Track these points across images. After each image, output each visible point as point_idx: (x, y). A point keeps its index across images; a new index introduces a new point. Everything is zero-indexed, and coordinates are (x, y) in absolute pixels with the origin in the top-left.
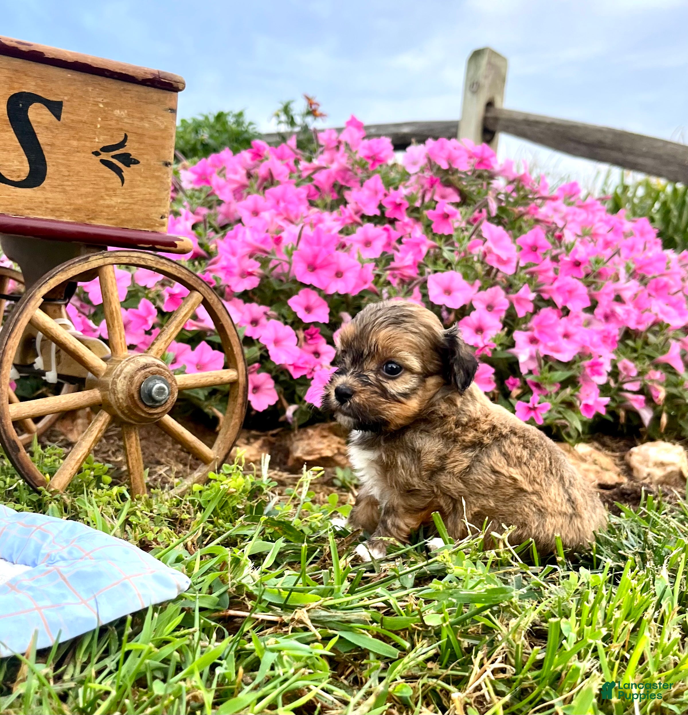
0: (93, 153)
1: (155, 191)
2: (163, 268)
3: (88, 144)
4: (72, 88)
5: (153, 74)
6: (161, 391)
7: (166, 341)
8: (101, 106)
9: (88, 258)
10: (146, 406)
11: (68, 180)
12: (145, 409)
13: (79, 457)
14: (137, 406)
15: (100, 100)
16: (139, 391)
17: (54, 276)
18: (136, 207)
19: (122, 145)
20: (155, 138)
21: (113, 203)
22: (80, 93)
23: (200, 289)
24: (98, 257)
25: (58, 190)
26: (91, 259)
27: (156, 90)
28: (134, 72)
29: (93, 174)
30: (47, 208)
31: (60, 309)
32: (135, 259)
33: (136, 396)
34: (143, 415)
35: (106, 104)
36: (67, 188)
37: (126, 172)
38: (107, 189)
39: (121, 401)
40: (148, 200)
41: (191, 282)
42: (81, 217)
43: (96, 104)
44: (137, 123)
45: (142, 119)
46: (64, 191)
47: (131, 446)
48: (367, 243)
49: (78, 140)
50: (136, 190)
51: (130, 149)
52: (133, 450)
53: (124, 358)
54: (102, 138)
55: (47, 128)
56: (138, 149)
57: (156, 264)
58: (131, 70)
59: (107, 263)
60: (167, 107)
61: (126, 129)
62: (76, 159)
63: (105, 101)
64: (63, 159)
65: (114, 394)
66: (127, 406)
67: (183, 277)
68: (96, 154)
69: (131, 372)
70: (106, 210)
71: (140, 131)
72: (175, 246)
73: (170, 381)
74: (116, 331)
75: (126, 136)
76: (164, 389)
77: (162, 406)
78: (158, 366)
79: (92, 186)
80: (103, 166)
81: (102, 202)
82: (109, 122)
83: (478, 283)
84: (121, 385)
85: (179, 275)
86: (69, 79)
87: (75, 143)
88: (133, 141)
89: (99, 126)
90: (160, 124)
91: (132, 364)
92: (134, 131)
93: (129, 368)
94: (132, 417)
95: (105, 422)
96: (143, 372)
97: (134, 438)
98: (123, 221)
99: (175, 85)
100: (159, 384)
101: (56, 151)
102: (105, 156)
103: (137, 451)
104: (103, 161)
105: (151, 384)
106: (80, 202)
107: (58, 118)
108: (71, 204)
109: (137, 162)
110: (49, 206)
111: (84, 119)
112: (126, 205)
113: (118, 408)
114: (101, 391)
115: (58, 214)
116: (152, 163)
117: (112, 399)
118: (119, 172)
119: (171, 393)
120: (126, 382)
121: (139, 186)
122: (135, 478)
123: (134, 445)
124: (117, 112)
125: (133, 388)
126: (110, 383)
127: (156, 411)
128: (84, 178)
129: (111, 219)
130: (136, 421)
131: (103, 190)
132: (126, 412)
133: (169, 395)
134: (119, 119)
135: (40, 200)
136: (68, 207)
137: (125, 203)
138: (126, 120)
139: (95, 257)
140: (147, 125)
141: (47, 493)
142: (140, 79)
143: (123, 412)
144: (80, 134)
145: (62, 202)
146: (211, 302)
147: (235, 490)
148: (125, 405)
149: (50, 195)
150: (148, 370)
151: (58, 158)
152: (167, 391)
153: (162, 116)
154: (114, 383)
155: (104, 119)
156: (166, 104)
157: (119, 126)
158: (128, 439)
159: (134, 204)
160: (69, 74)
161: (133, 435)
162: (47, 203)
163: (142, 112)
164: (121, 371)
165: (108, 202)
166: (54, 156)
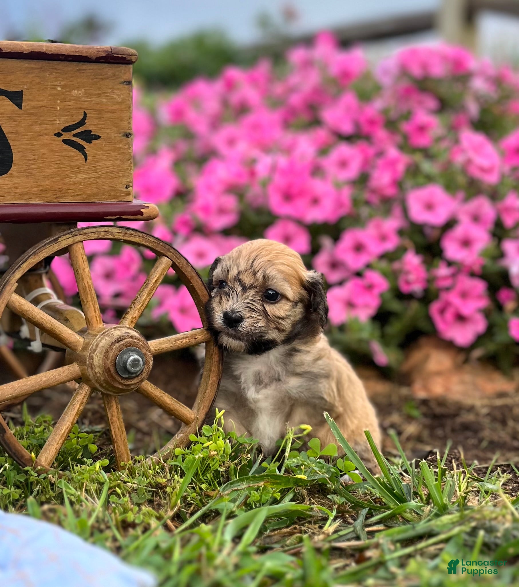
0: (55, 135)
1: (118, 162)
2: (130, 239)
3: (49, 126)
4: (30, 76)
5: (106, 51)
6: (135, 362)
7: (140, 309)
8: (59, 89)
9: (57, 239)
10: (123, 378)
11: (33, 164)
12: (122, 382)
13: (63, 432)
14: (114, 379)
15: (57, 83)
16: (115, 365)
17: (26, 260)
18: (100, 180)
19: (82, 123)
20: (113, 112)
21: (77, 179)
22: (38, 80)
23: (168, 254)
24: (68, 236)
25: (24, 174)
26: (60, 239)
27: (110, 65)
28: (87, 52)
29: (57, 154)
30: (16, 193)
31: (41, 278)
32: (103, 234)
33: (112, 369)
34: (120, 387)
35: (64, 87)
36: (34, 171)
37: (89, 148)
38: (72, 167)
39: (98, 375)
40: (112, 172)
41: (158, 249)
42: (49, 197)
43: (54, 88)
44: (94, 100)
45: (99, 95)
46: (31, 175)
47: (112, 416)
48: (343, 164)
49: (40, 124)
50: (100, 164)
51: (90, 126)
52: (115, 419)
53: (99, 332)
54: (63, 119)
55: (10, 117)
56: (98, 124)
57: (124, 236)
58: (84, 51)
59: (76, 241)
60: (123, 80)
61: (84, 107)
62: (39, 142)
63: (62, 83)
64: (27, 144)
65: (92, 368)
66: (105, 380)
67: (150, 245)
68: (58, 135)
69: (107, 346)
70: (73, 187)
71: (98, 107)
72: (142, 214)
73: (144, 351)
74: (90, 306)
75: (85, 114)
76: (138, 361)
77: (137, 376)
78: (132, 337)
79: (56, 166)
80: (65, 146)
81: (67, 180)
82: (68, 103)
83: (461, 195)
84: (97, 359)
85: (147, 244)
86: (27, 68)
87: (37, 128)
88: (92, 117)
89: (58, 109)
90: (117, 97)
91: (107, 338)
92: (93, 108)
93: (105, 342)
94: (110, 389)
95: (86, 394)
96: (117, 345)
97: (115, 406)
98: (89, 195)
99: (128, 58)
100: (134, 356)
101: (20, 137)
102: (67, 136)
103: (119, 419)
104: (65, 142)
105: (125, 356)
106: (46, 183)
107: (20, 106)
108: (38, 186)
109: (97, 137)
110: (18, 191)
111: (44, 103)
112: (92, 179)
113: (97, 381)
114: (80, 366)
115: (27, 197)
116: (113, 135)
117: (90, 372)
118: (81, 149)
119: (145, 363)
120: (102, 356)
121: (102, 160)
122: (118, 446)
123: (115, 413)
124: (75, 92)
125: (109, 362)
126: (87, 358)
127: (132, 382)
128: (48, 160)
129: (78, 195)
130: (114, 392)
131: (68, 168)
132: (104, 385)
133: (144, 364)
134: (78, 99)
135: (9, 186)
136: (35, 189)
137: (89, 178)
138: (83, 99)
139: (65, 237)
140: (104, 100)
141: (33, 473)
142: (94, 58)
143: (101, 385)
144: (42, 119)
145: (29, 185)
146: (180, 266)
147: (216, 453)
148: (102, 378)
149: (17, 180)
150: (122, 343)
151: (22, 144)
152: (141, 363)
153: (118, 89)
154: (91, 358)
155: (63, 100)
156: (120, 77)
157: (78, 106)
158: (110, 409)
159: (99, 177)
160: (26, 64)
161: (114, 403)
162: (16, 188)
163: (99, 89)
164: (97, 345)
165: (74, 179)
166: (18, 143)
